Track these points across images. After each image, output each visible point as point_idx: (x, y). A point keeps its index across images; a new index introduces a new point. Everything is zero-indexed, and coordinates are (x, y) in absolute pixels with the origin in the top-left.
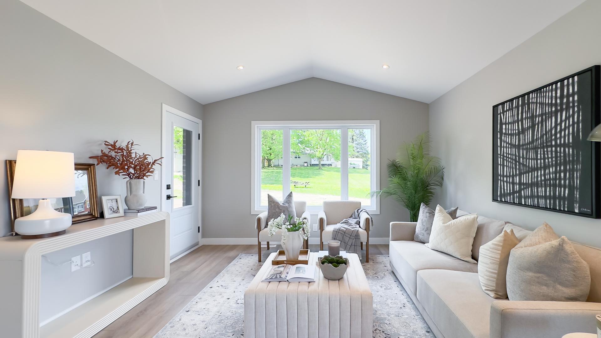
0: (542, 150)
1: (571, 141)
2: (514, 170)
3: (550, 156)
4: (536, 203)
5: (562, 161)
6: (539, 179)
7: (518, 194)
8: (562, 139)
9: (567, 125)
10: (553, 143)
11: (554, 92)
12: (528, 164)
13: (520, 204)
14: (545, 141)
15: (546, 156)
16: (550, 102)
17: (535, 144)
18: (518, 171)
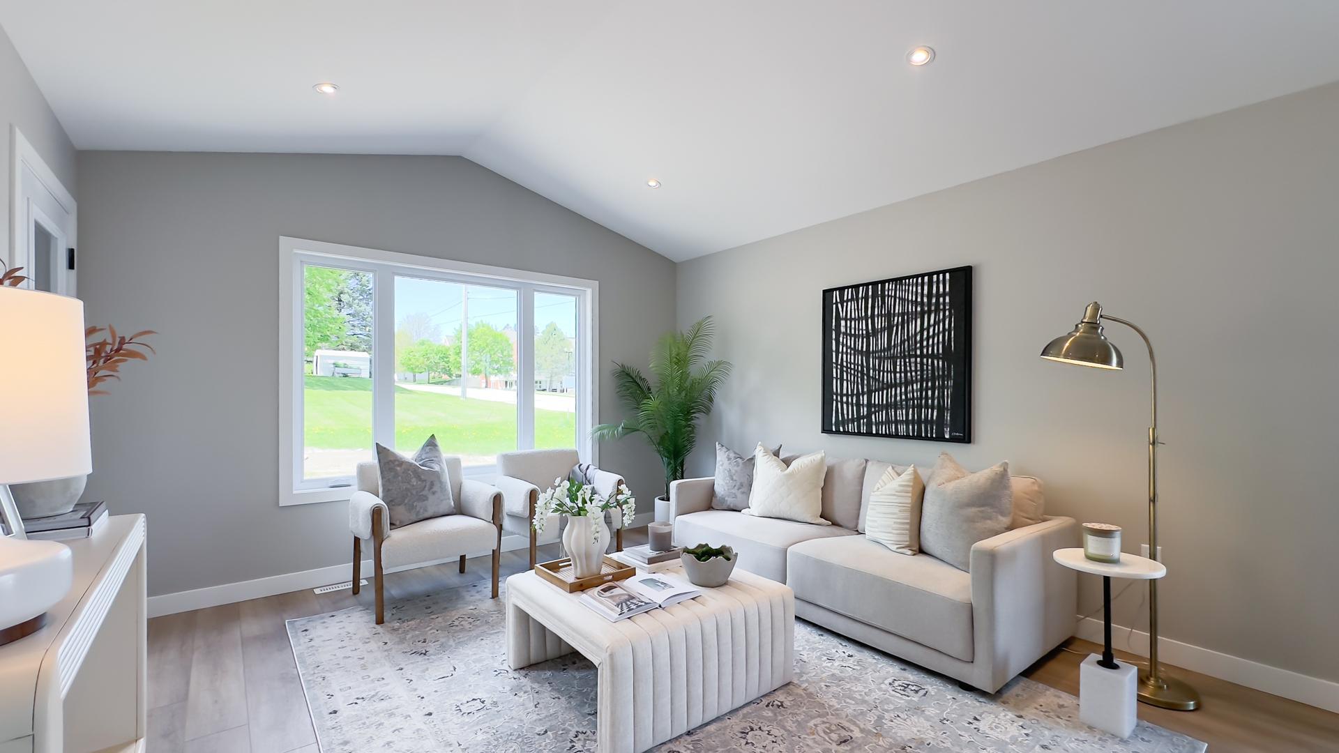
0: (902, 360)
1: (941, 351)
2: (860, 386)
3: (913, 369)
4: (894, 430)
5: (930, 375)
6: (898, 398)
7: (865, 420)
8: (930, 349)
9: (936, 331)
10: (918, 352)
11: (919, 288)
12: (881, 379)
13: (869, 434)
14: (907, 349)
15: (908, 369)
16: (914, 299)
17: (892, 351)
18: (865, 387)
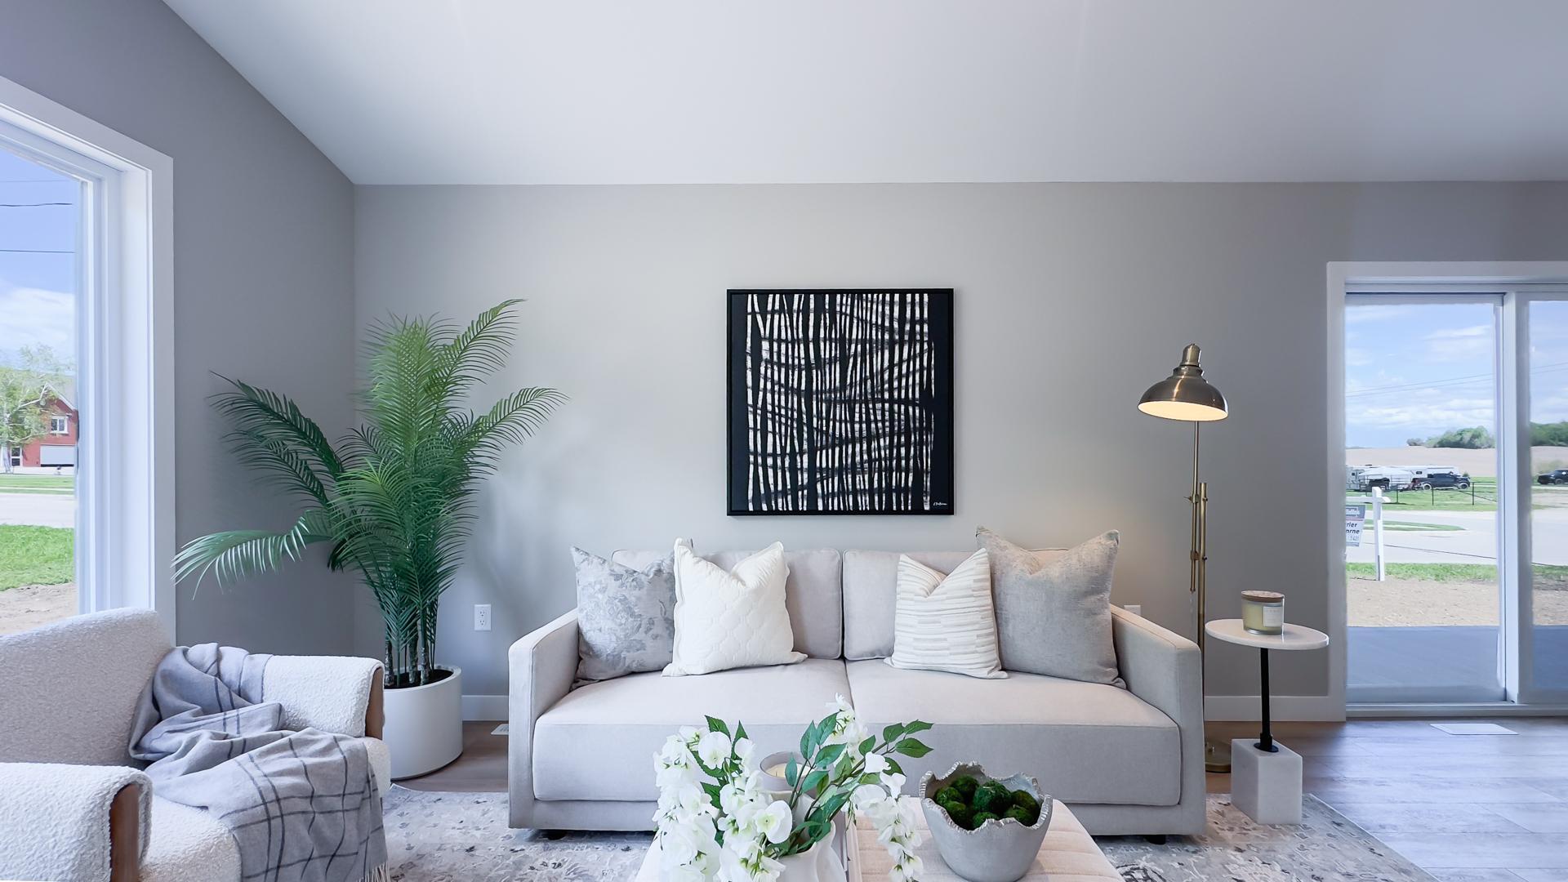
0: (863, 406)
1: (917, 396)
2: (796, 442)
3: (879, 418)
4: (851, 504)
5: (903, 427)
6: (858, 459)
7: (805, 492)
8: (903, 392)
9: (911, 369)
10: (886, 396)
11: (887, 308)
12: (831, 431)
13: (812, 511)
14: (869, 391)
15: (872, 417)
16: (880, 322)
17: (848, 392)
18: (805, 443)
